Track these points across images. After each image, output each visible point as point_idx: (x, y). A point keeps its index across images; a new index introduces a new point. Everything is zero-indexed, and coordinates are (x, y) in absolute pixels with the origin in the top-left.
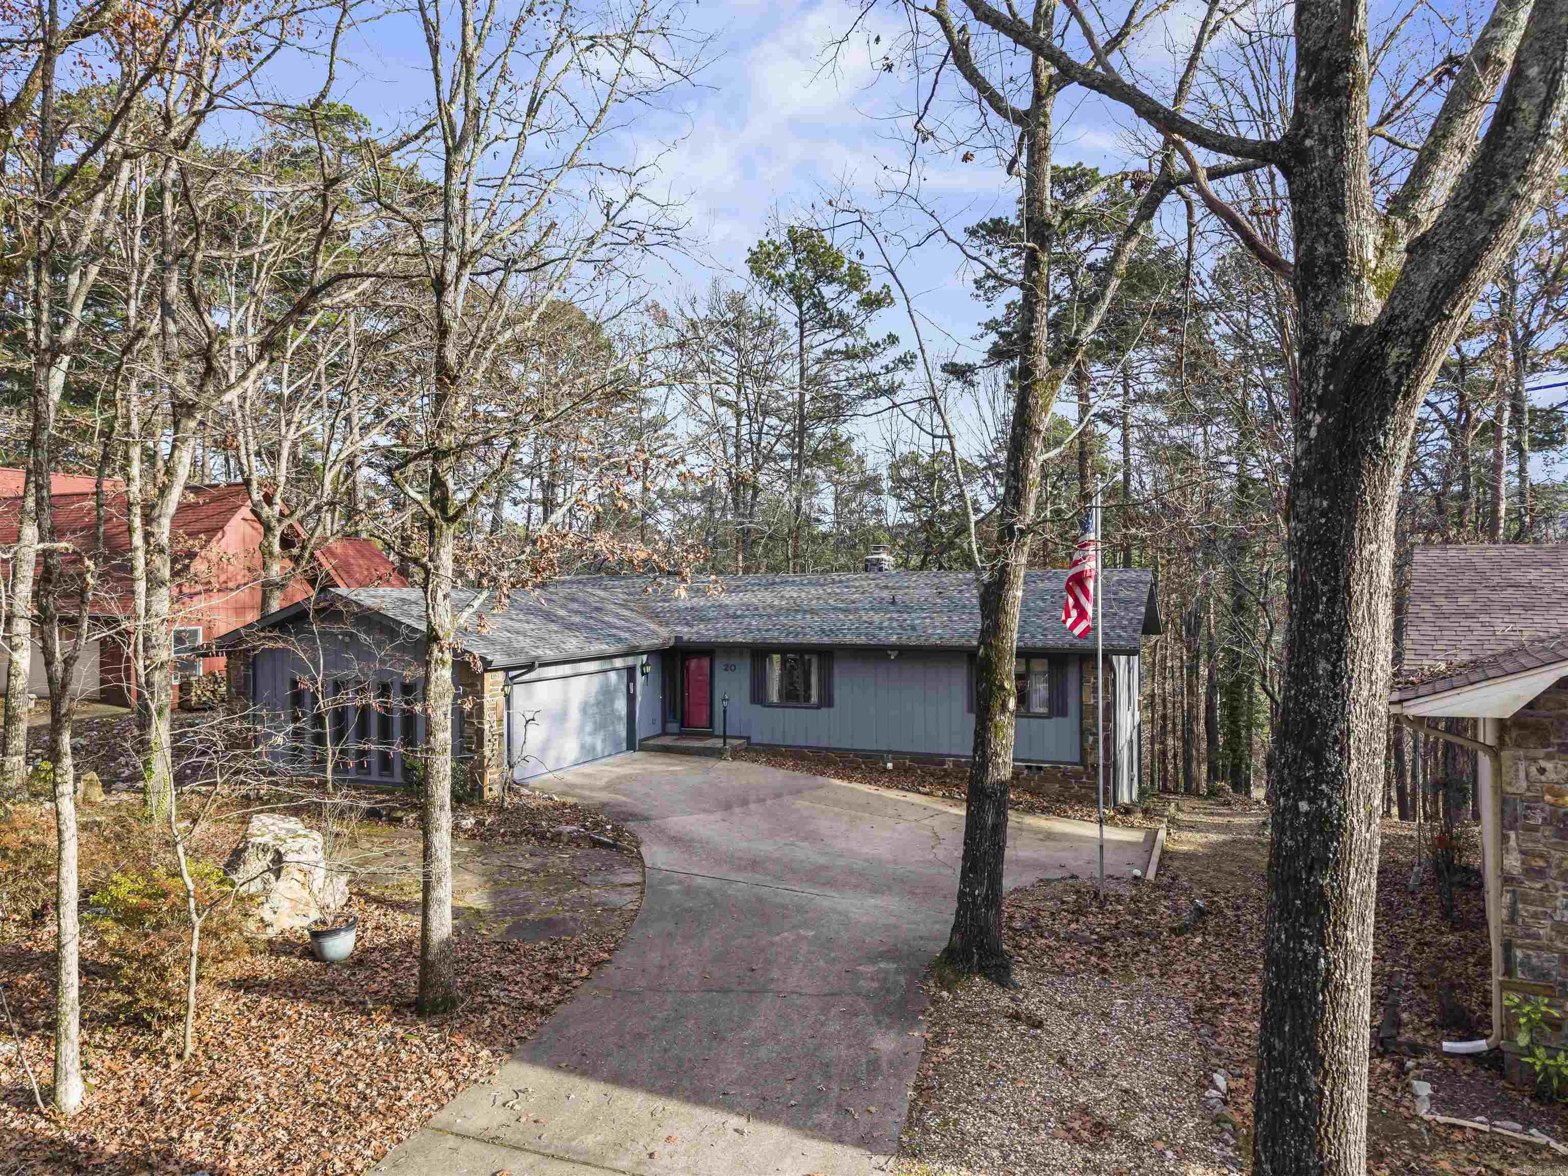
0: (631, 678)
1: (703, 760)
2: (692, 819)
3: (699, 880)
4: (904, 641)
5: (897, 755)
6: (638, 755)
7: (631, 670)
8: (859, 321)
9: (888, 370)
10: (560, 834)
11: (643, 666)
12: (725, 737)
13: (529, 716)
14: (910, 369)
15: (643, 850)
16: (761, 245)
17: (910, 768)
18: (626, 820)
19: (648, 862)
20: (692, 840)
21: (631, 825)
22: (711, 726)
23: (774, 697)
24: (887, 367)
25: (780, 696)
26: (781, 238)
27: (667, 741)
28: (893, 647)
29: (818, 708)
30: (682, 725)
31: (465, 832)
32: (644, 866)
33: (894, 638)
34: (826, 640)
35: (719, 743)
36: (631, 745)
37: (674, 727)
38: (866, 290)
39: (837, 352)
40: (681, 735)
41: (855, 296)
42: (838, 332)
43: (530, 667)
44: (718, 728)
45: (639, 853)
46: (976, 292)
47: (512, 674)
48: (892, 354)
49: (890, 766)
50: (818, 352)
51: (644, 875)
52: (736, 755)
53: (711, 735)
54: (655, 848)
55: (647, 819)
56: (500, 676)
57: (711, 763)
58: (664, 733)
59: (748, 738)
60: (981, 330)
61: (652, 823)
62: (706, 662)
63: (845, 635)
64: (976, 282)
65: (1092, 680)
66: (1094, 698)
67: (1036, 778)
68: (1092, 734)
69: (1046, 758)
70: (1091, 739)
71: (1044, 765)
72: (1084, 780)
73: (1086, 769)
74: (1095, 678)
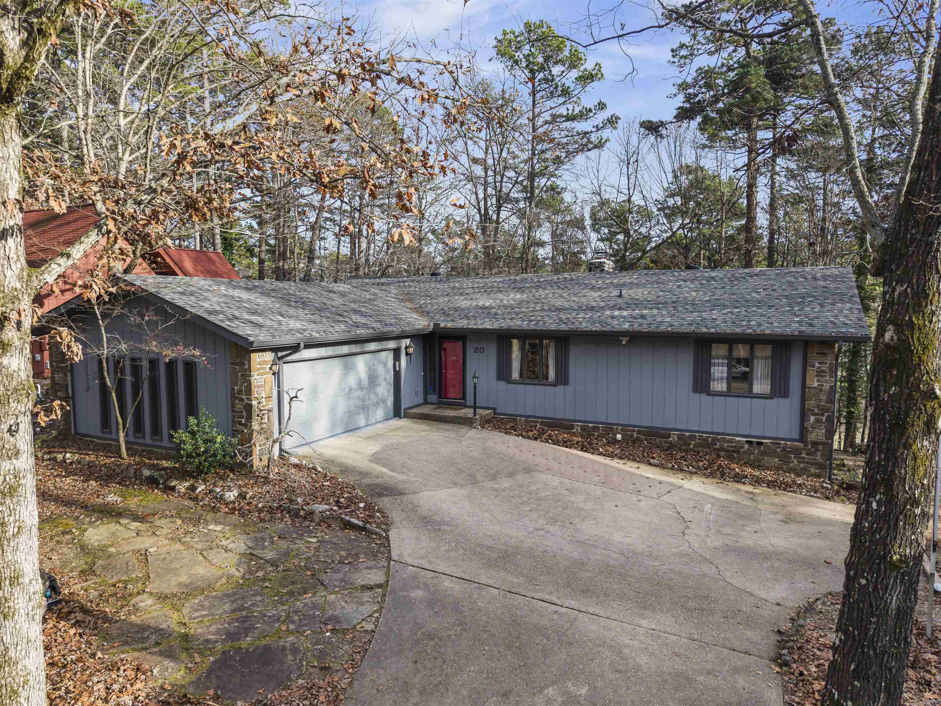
0: (397, 358)
1: (456, 428)
2: (443, 493)
3: (447, 583)
4: (636, 327)
5: (625, 428)
6: (404, 422)
7: (397, 352)
8: (576, 92)
9: (598, 128)
10: (312, 513)
11: (407, 347)
12: (475, 407)
13: (293, 394)
14: (615, 128)
15: (392, 534)
16: (505, 33)
17: (638, 439)
18: (380, 495)
19: (395, 555)
20: (442, 523)
21: (385, 502)
22: (464, 398)
23: (515, 375)
24: (597, 127)
25: (521, 376)
26: (519, 28)
27: (427, 410)
28: (625, 333)
29: (554, 385)
30: (440, 397)
31: (227, 504)
32: (389, 559)
33: (626, 326)
34: (563, 327)
35: (468, 412)
36: (397, 412)
37: (433, 398)
38: (582, 68)
39: (561, 116)
40: (440, 404)
41: (574, 74)
42: (562, 100)
43: (295, 348)
44: (470, 401)
45: (387, 539)
46: (672, 59)
47: (280, 354)
48: (602, 116)
49: (619, 437)
50: (547, 116)
51: (388, 573)
52: (486, 423)
53: (465, 406)
54: (405, 532)
55: (401, 493)
56: (269, 356)
57: (463, 430)
58: (426, 402)
59: (494, 409)
60: (675, 90)
61: (405, 498)
62: (460, 344)
63: (580, 323)
64: (673, 51)
65: (817, 365)
66: (818, 381)
67: (756, 452)
68: (814, 414)
69: (766, 435)
70: (812, 418)
71: (765, 441)
72: (803, 455)
73: (806, 445)
74: (820, 363)
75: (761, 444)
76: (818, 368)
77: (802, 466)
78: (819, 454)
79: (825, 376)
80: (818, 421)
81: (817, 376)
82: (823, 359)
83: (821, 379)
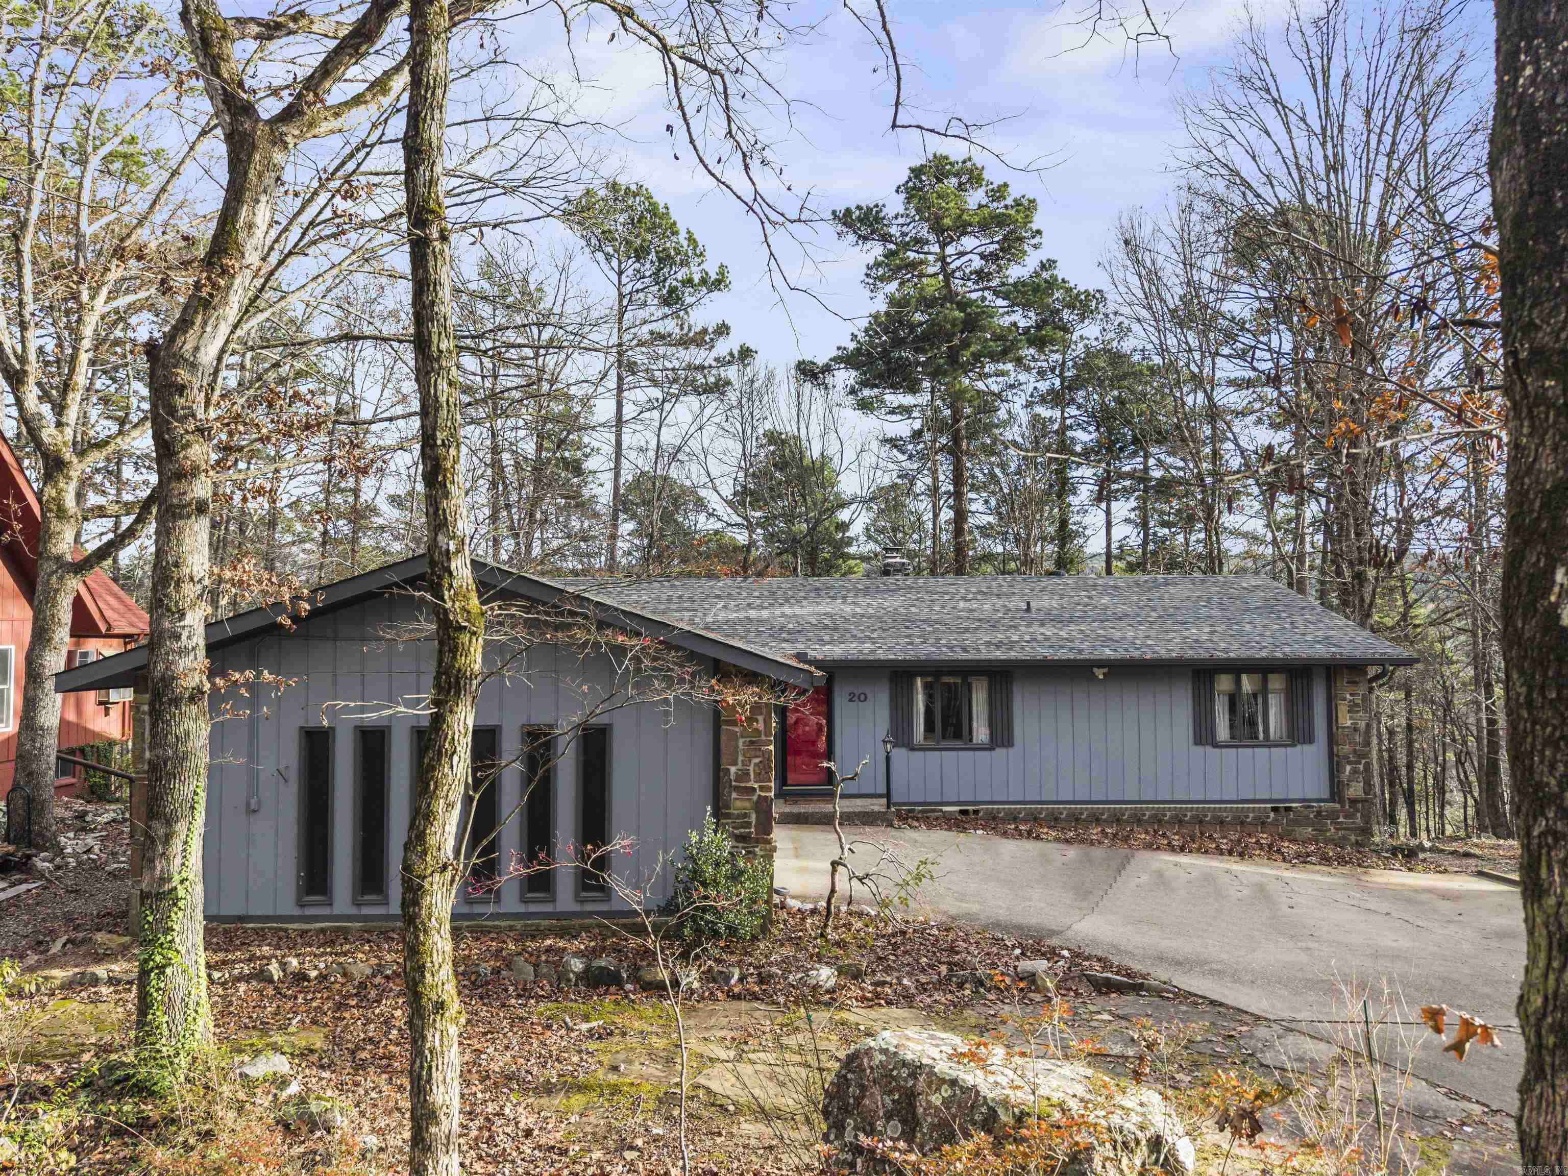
9: (722, 363)
15: (1185, 987)
23: (919, 737)
25: (926, 738)
28: (1102, 663)
29: (987, 749)
32: (1266, 1019)
65: (1348, 697)
66: (1351, 718)
67: (1285, 821)
68: (1349, 763)
69: (1291, 796)
70: (1348, 768)
71: (1293, 805)
72: (1341, 819)
73: (1343, 806)
74: (1351, 694)
75: (1288, 809)
76: (1351, 701)
78: (1359, 815)
79: (1359, 712)
80: (1355, 771)
81: (1349, 712)
82: (1354, 689)
83: (1354, 715)
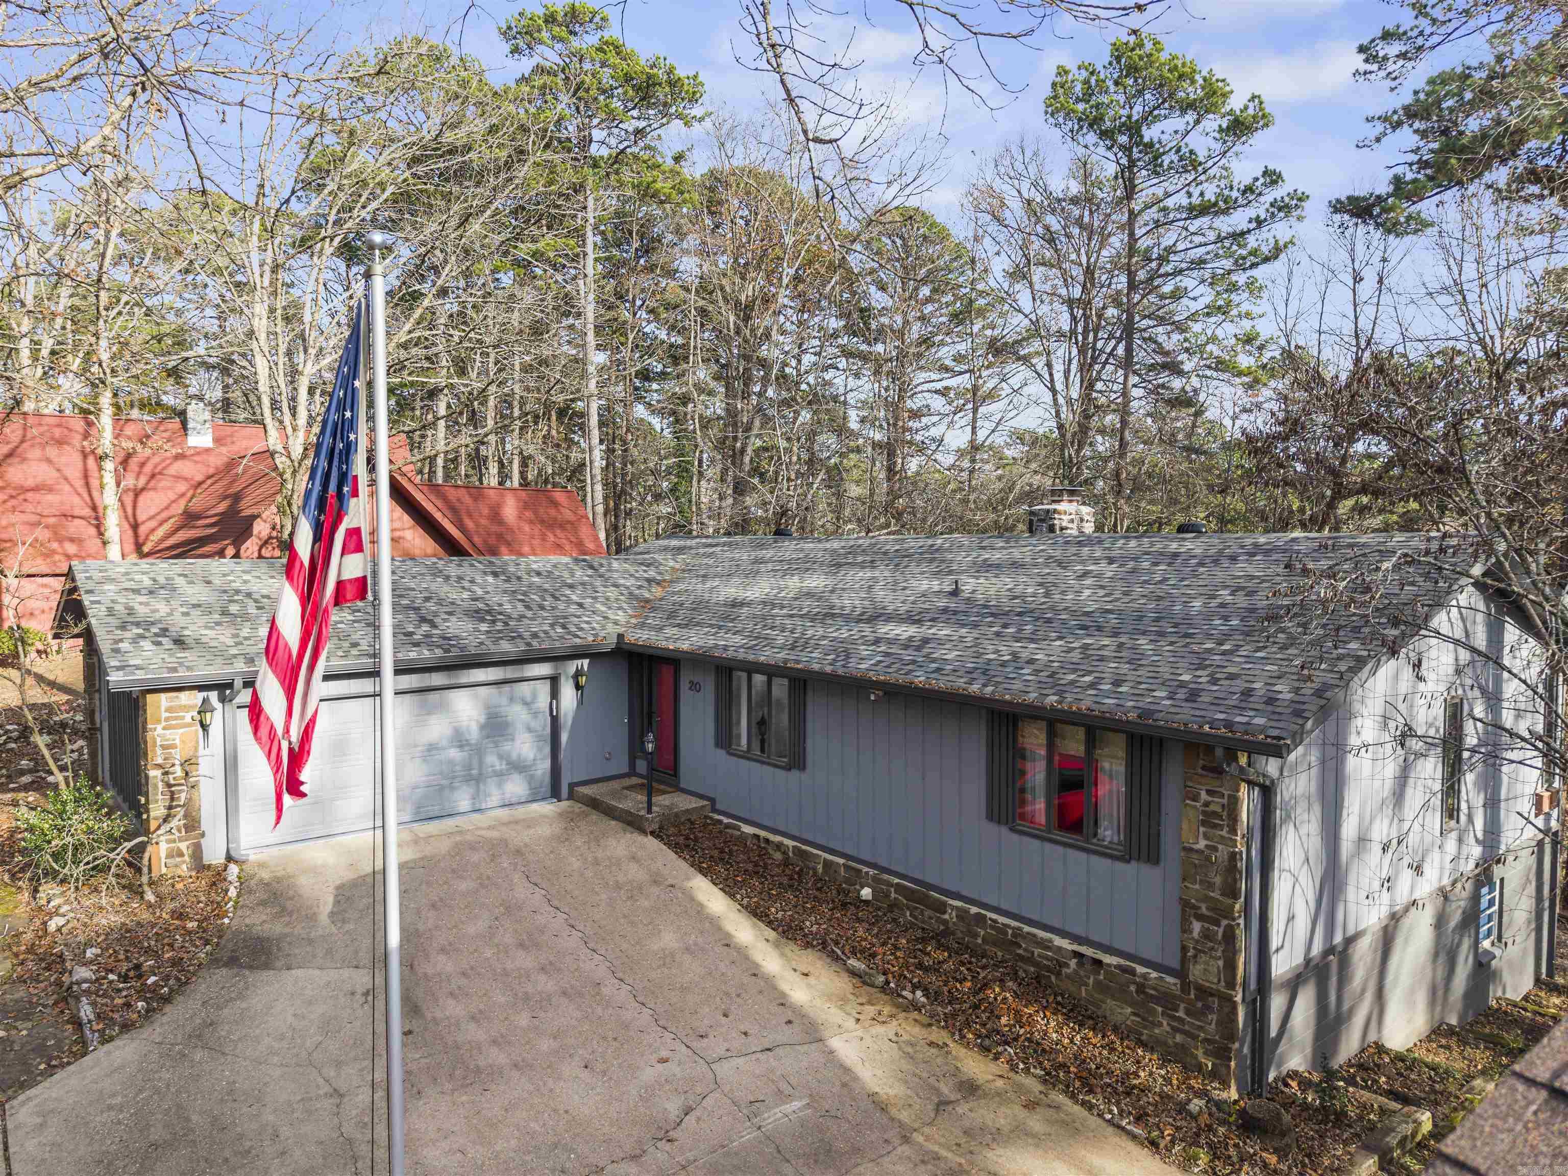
0: (555, 692)
4: (878, 669)
5: (879, 875)
6: (551, 809)
7: (554, 681)
11: (577, 675)
17: (896, 903)
18: (230, 962)
21: (209, 979)
22: (676, 772)
23: (742, 741)
25: (749, 744)
29: (787, 769)
33: (868, 664)
36: (555, 790)
37: (642, 765)
38: (1225, 110)
44: (683, 778)
49: (866, 893)
53: (677, 788)
54: (124, 1051)
55: (265, 965)
56: (190, 699)
58: (633, 772)
59: (712, 800)
61: (254, 976)
62: (671, 673)
63: (814, 650)
65: (1204, 796)
66: (1206, 837)
67: (1091, 981)
68: (1200, 918)
69: (1111, 944)
70: (1196, 926)
71: (1108, 959)
72: (1181, 1014)
73: (1186, 988)
74: (1209, 792)
75: (1099, 963)
76: (1207, 804)
77: (1179, 1038)
78: (1213, 1017)
79: (1221, 827)
80: (1207, 935)
81: (1204, 823)
82: (1213, 784)
83: (1212, 832)
